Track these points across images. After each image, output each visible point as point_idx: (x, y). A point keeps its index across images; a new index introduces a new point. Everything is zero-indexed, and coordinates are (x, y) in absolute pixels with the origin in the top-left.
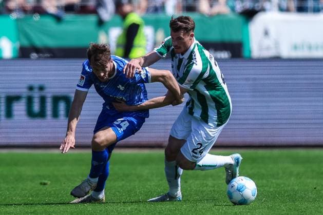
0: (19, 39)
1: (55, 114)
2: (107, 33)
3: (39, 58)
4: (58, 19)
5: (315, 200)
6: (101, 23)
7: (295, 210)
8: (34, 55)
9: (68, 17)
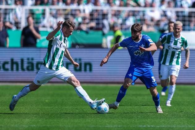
0: (72, 40)
1: (85, 70)
2: (106, 38)
3: (80, 47)
4: (87, 32)
5: (187, 105)
6: (104, 34)
7: (180, 109)
8: (77, 46)
9: (91, 32)
